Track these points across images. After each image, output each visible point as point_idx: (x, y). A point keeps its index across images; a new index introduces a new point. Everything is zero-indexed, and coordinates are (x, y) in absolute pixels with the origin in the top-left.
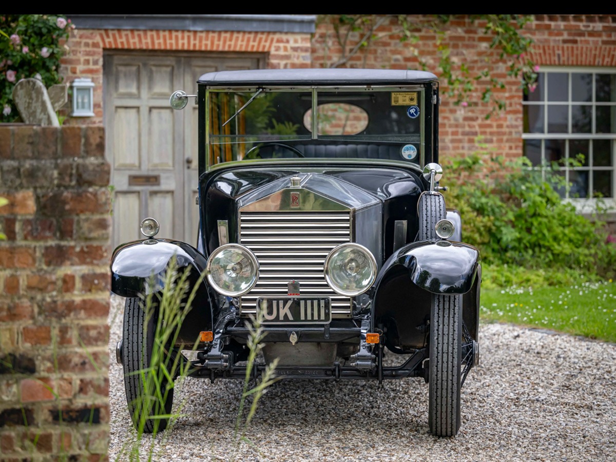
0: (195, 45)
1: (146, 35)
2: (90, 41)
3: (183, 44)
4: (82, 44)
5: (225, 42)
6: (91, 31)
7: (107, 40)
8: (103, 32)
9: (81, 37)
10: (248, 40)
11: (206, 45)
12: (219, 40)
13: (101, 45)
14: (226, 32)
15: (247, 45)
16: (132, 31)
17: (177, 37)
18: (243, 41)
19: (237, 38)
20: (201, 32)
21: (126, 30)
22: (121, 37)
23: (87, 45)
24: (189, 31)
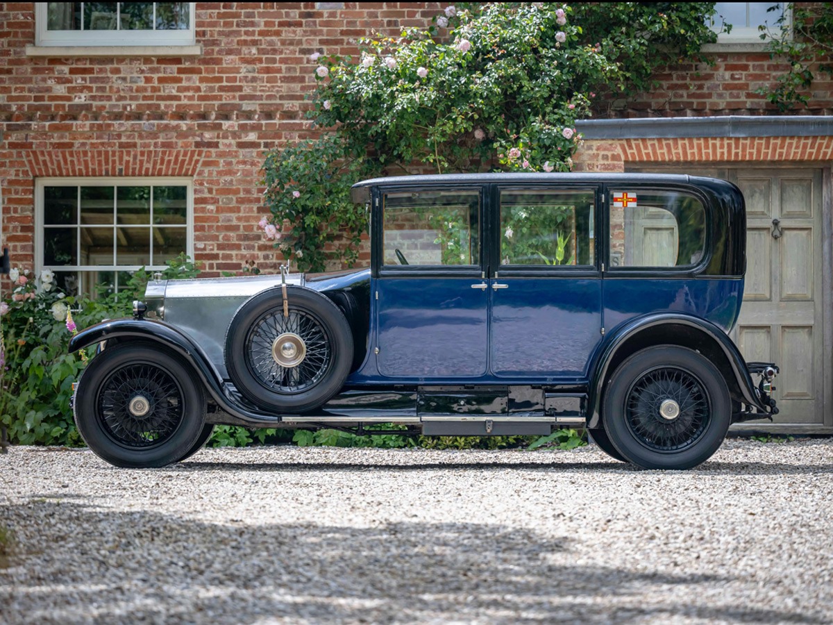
0: (737, 154)
1: (676, 144)
2: (609, 154)
3: (722, 154)
4: (600, 157)
5: (774, 150)
6: (610, 142)
7: (629, 151)
8: (624, 142)
9: (598, 149)
10: (805, 147)
11: (751, 154)
12: (767, 147)
13: (623, 158)
14: (776, 138)
15: (803, 153)
16: (659, 140)
17: (714, 146)
18: (797, 147)
19: (791, 144)
20: (745, 138)
21: (653, 139)
22: (646, 148)
23: (605, 157)
24: (730, 138)
